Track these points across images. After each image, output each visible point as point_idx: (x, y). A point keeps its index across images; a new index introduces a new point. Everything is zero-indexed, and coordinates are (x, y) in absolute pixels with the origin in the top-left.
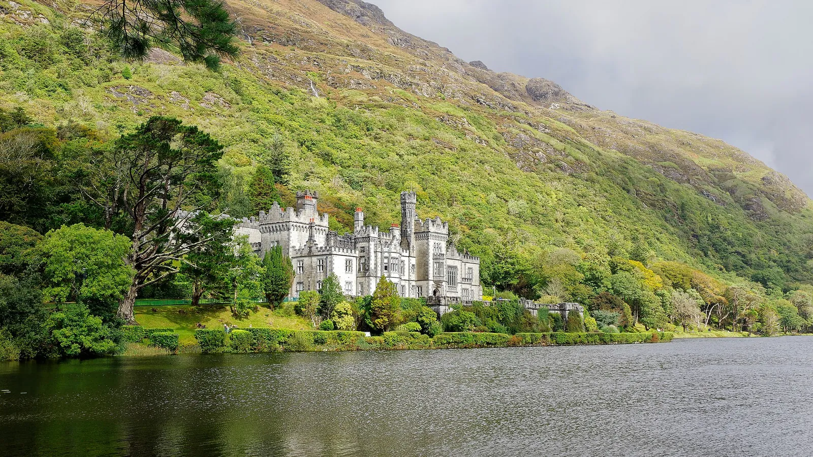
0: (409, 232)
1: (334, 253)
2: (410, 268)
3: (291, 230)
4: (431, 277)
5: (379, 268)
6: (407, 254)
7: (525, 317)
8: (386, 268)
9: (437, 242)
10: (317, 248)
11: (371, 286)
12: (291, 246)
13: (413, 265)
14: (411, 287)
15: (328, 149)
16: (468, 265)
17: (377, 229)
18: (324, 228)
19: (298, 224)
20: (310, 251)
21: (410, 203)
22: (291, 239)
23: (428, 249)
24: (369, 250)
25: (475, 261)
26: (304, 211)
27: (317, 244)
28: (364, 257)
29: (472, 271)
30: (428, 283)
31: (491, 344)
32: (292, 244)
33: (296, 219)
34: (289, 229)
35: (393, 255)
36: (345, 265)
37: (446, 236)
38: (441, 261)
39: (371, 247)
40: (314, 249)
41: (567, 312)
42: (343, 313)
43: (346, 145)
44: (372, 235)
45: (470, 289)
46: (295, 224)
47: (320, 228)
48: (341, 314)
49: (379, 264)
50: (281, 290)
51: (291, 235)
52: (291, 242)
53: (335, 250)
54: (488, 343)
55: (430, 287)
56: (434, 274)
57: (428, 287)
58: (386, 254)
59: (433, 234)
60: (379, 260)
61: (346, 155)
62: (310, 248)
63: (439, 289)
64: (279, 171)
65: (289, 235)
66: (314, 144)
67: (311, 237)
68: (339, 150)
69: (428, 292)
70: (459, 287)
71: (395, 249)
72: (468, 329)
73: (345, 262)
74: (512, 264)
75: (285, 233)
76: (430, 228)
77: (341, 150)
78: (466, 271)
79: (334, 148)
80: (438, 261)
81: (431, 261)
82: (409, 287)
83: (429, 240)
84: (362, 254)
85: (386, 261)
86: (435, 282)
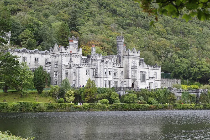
0: (120, 56)
1: (80, 67)
2: (121, 73)
3: (63, 56)
4: (130, 77)
5: (102, 74)
6: (119, 66)
7: (170, 96)
8: (106, 73)
9: (133, 60)
10: (73, 65)
11: (98, 82)
12: (63, 64)
13: (122, 72)
14: (121, 82)
15: (115, 7)
16: (154, 71)
17: (101, 55)
18: (79, 55)
19: (66, 54)
20: (70, 66)
21: (121, 42)
22: (63, 60)
23: (129, 64)
24: (97, 65)
25: (158, 69)
26: (69, 48)
27: (73, 63)
28: (95, 68)
29: (156, 73)
30: (128, 80)
31: (139, 109)
32: (63, 63)
33: (65, 51)
34: (62, 56)
35: (109, 67)
36: (86, 72)
37: (139, 57)
38: (135, 69)
39: (98, 64)
40: (72, 65)
41: (200, 94)
42: (70, 95)
43: (125, 5)
44: (98, 58)
45: (154, 82)
46: (64, 54)
47: (78, 55)
48: (69, 96)
49: (102, 72)
50: (41, 85)
51: (63, 59)
52: (62, 62)
53: (80, 66)
54: (137, 108)
55: (130, 82)
56: (132, 76)
57: (129, 82)
58: (106, 67)
59: (131, 56)
60: (102, 70)
61: (124, 10)
62: (70, 65)
63: (135, 82)
64: (74, 24)
65: (62, 59)
66: (108, 5)
67: (71, 60)
68: (121, 8)
69: (128, 84)
70: (147, 82)
71: (110, 64)
72: (136, 102)
73: (86, 71)
74: (199, 68)
75: (60, 58)
76: (129, 54)
77: (122, 8)
78: (153, 73)
79: (119, 6)
80: (134, 69)
81: (130, 70)
82: (120, 82)
83: (129, 59)
84: (94, 67)
85: (105, 70)
86: (132, 79)
